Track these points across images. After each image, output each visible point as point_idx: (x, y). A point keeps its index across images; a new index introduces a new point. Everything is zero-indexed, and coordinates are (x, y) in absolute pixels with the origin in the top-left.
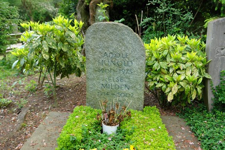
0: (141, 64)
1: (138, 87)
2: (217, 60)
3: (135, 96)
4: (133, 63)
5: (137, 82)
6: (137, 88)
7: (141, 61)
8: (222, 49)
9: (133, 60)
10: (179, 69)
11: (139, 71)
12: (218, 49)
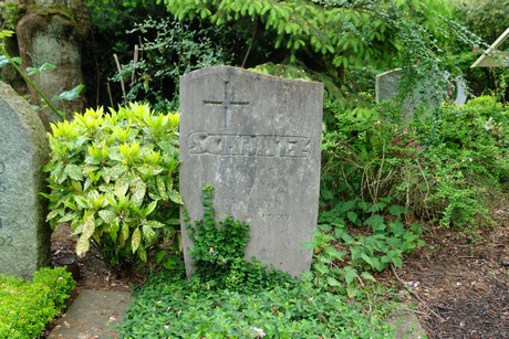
0: (23, 168)
1: (21, 221)
2: (194, 161)
3: (17, 243)
4: (7, 166)
5: (19, 211)
6: (19, 226)
7: (22, 163)
8: (204, 137)
9: (7, 159)
10: (101, 181)
11: (20, 185)
12: (195, 136)
